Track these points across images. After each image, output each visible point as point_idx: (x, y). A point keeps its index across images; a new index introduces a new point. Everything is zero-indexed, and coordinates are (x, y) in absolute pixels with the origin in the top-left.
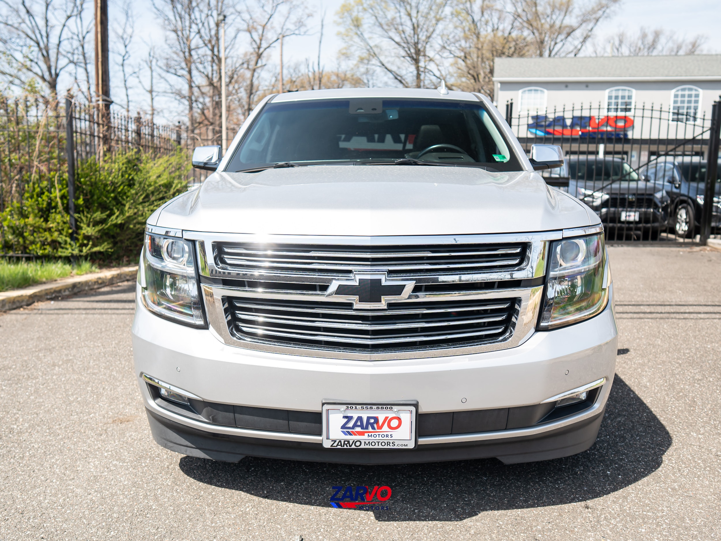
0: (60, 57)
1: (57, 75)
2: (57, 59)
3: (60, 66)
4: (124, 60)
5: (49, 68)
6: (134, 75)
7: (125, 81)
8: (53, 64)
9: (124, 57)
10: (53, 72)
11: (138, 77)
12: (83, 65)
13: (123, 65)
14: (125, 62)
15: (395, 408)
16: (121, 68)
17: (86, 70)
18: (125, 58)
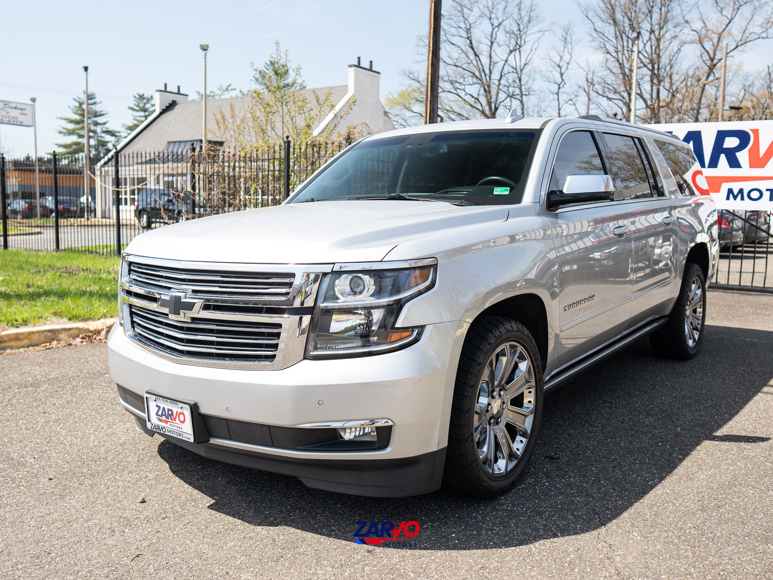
0: (501, 92)
1: (496, 109)
2: (497, 95)
3: (500, 100)
4: (559, 88)
5: (489, 103)
6: (570, 102)
7: (559, 109)
8: (493, 100)
9: (559, 85)
10: (493, 106)
11: (575, 105)
12: (519, 97)
13: (557, 94)
14: (560, 90)
15: (180, 405)
16: (556, 96)
17: (521, 102)
18: (561, 86)
